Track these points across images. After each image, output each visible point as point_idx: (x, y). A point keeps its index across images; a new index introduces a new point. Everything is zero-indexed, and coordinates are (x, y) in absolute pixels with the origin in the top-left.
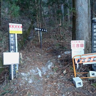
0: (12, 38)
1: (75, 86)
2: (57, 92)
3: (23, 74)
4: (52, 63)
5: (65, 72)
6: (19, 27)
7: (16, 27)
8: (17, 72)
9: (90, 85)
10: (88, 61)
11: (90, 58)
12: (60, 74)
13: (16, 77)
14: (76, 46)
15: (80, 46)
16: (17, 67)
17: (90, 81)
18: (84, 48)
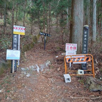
0: (15, 37)
1: (64, 81)
2: (48, 85)
3: (23, 69)
4: (49, 62)
5: (59, 69)
6: (22, 29)
7: (19, 29)
8: (18, 66)
9: (77, 81)
10: (77, 61)
11: (79, 58)
12: (55, 71)
13: (16, 71)
14: (69, 48)
15: (73, 48)
16: (18, 63)
17: (78, 78)
18: (76, 50)
